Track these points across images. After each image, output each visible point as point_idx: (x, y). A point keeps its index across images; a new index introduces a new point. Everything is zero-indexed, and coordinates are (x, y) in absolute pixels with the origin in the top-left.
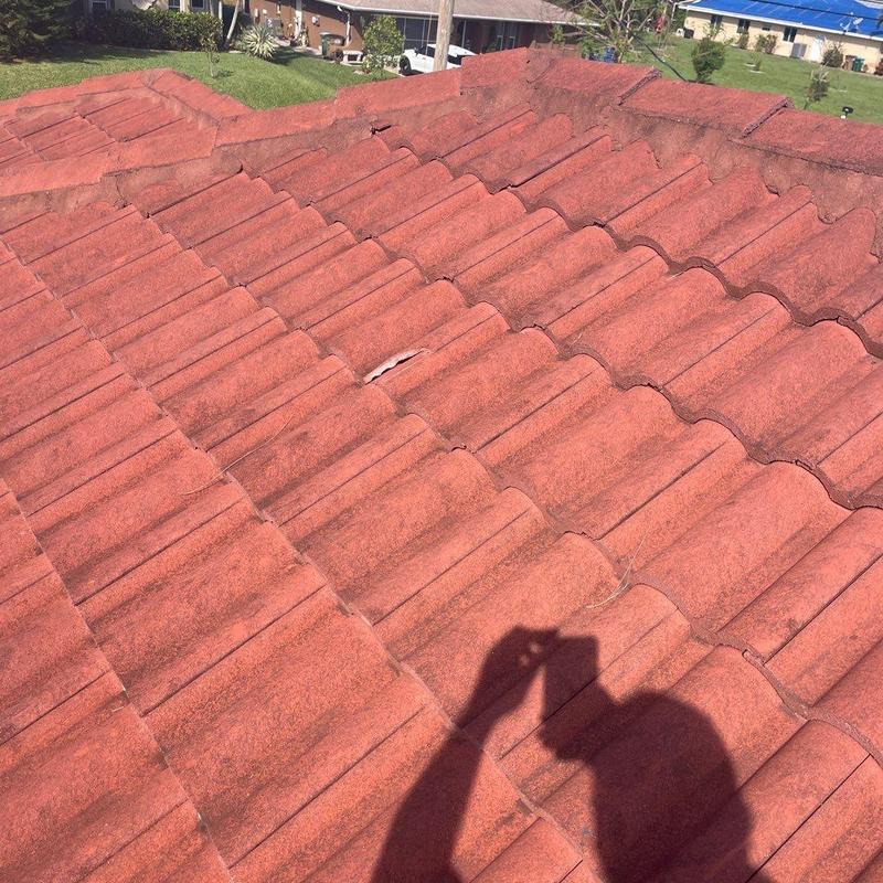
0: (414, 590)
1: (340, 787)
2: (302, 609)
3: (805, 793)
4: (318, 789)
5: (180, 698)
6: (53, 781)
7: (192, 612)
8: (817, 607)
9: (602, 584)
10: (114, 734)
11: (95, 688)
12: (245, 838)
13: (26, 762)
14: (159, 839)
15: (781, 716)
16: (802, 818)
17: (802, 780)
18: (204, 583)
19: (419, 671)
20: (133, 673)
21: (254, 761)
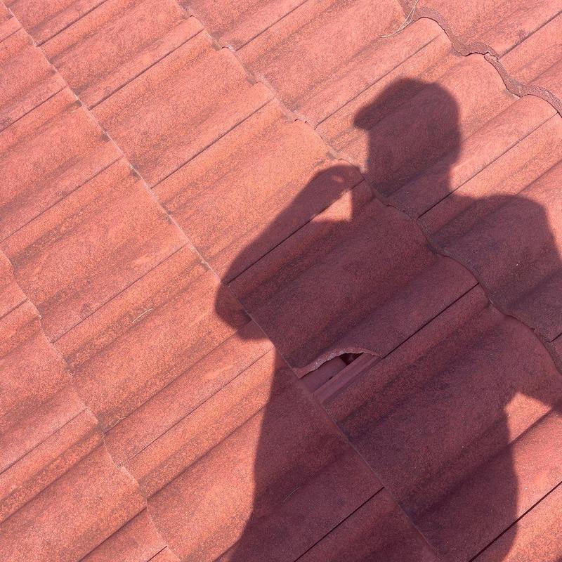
0: (264, 28)
1: (216, 146)
2: (188, 46)
3: (511, 134)
4: (203, 147)
5: (112, 99)
6: (39, 148)
7: (115, 48)
8: (541, 23)
9: (394, 21)
10: (73, 121)
11: (58, 97)
12: (160, 173)
13: (21, 141)
14: (108, 178)
15: (504, 96)
16: (506, 148)
17: (510, 127)
18: (122, 30)
19: (266, 76)
20: (81, 88)
21: (162, 135)
